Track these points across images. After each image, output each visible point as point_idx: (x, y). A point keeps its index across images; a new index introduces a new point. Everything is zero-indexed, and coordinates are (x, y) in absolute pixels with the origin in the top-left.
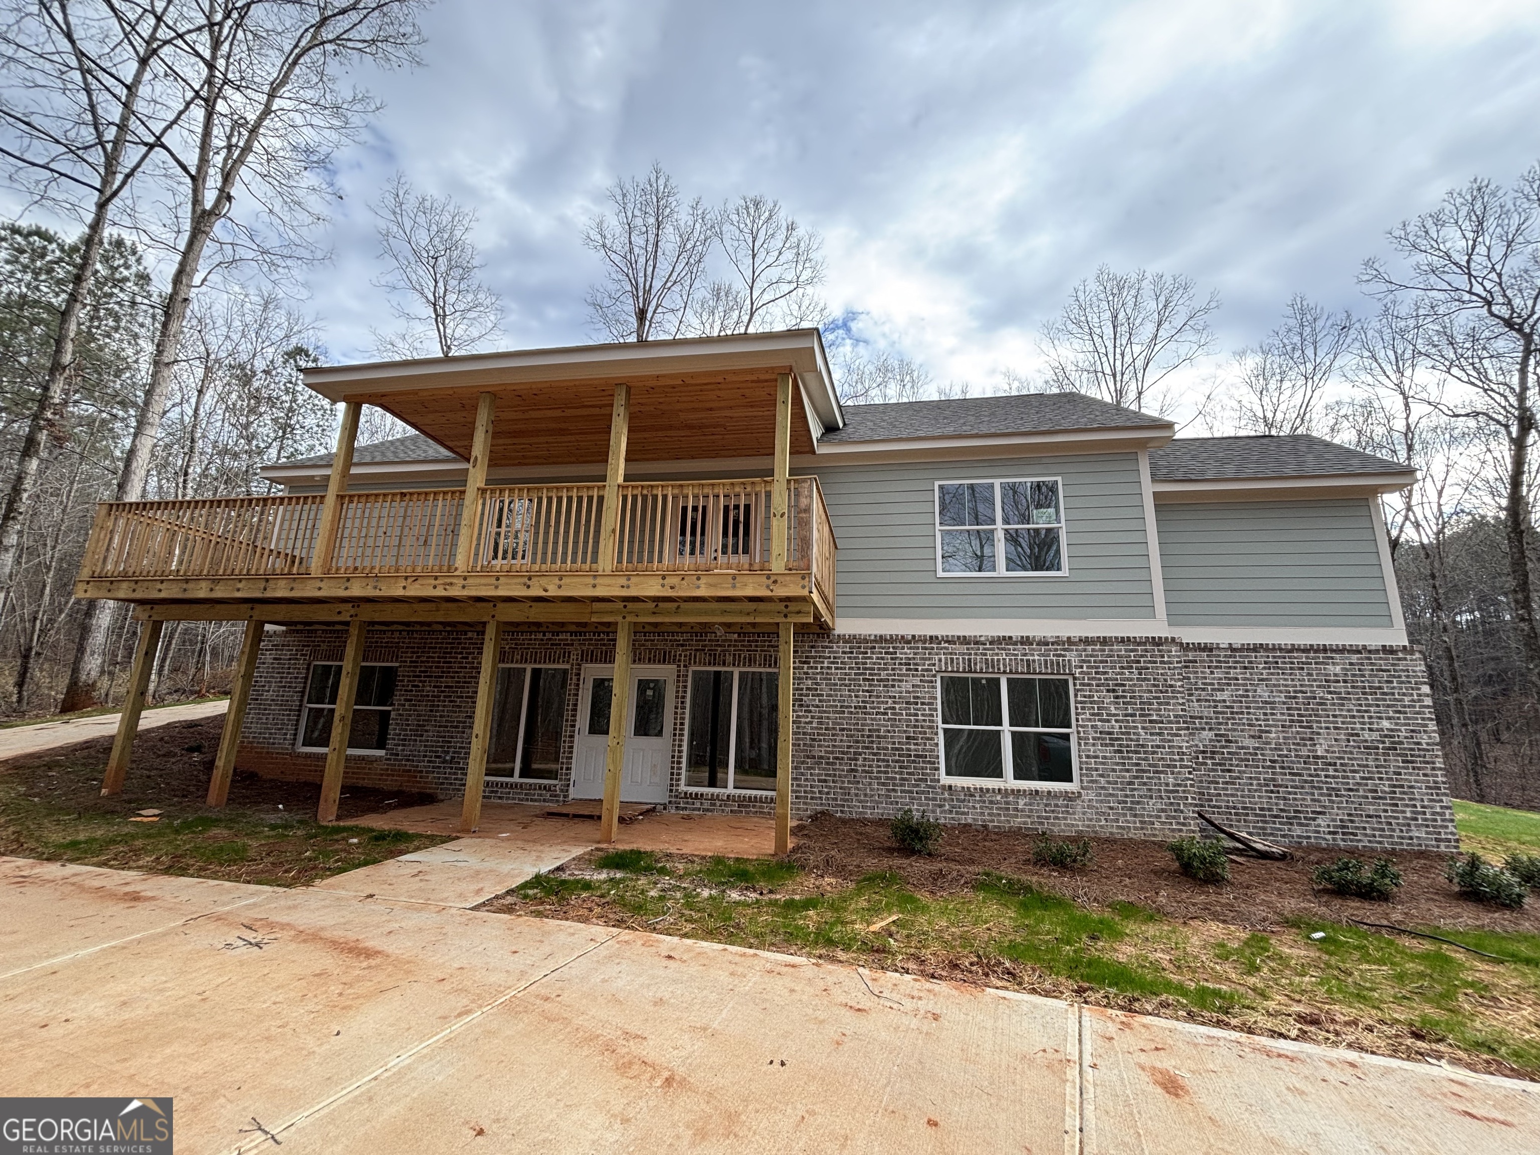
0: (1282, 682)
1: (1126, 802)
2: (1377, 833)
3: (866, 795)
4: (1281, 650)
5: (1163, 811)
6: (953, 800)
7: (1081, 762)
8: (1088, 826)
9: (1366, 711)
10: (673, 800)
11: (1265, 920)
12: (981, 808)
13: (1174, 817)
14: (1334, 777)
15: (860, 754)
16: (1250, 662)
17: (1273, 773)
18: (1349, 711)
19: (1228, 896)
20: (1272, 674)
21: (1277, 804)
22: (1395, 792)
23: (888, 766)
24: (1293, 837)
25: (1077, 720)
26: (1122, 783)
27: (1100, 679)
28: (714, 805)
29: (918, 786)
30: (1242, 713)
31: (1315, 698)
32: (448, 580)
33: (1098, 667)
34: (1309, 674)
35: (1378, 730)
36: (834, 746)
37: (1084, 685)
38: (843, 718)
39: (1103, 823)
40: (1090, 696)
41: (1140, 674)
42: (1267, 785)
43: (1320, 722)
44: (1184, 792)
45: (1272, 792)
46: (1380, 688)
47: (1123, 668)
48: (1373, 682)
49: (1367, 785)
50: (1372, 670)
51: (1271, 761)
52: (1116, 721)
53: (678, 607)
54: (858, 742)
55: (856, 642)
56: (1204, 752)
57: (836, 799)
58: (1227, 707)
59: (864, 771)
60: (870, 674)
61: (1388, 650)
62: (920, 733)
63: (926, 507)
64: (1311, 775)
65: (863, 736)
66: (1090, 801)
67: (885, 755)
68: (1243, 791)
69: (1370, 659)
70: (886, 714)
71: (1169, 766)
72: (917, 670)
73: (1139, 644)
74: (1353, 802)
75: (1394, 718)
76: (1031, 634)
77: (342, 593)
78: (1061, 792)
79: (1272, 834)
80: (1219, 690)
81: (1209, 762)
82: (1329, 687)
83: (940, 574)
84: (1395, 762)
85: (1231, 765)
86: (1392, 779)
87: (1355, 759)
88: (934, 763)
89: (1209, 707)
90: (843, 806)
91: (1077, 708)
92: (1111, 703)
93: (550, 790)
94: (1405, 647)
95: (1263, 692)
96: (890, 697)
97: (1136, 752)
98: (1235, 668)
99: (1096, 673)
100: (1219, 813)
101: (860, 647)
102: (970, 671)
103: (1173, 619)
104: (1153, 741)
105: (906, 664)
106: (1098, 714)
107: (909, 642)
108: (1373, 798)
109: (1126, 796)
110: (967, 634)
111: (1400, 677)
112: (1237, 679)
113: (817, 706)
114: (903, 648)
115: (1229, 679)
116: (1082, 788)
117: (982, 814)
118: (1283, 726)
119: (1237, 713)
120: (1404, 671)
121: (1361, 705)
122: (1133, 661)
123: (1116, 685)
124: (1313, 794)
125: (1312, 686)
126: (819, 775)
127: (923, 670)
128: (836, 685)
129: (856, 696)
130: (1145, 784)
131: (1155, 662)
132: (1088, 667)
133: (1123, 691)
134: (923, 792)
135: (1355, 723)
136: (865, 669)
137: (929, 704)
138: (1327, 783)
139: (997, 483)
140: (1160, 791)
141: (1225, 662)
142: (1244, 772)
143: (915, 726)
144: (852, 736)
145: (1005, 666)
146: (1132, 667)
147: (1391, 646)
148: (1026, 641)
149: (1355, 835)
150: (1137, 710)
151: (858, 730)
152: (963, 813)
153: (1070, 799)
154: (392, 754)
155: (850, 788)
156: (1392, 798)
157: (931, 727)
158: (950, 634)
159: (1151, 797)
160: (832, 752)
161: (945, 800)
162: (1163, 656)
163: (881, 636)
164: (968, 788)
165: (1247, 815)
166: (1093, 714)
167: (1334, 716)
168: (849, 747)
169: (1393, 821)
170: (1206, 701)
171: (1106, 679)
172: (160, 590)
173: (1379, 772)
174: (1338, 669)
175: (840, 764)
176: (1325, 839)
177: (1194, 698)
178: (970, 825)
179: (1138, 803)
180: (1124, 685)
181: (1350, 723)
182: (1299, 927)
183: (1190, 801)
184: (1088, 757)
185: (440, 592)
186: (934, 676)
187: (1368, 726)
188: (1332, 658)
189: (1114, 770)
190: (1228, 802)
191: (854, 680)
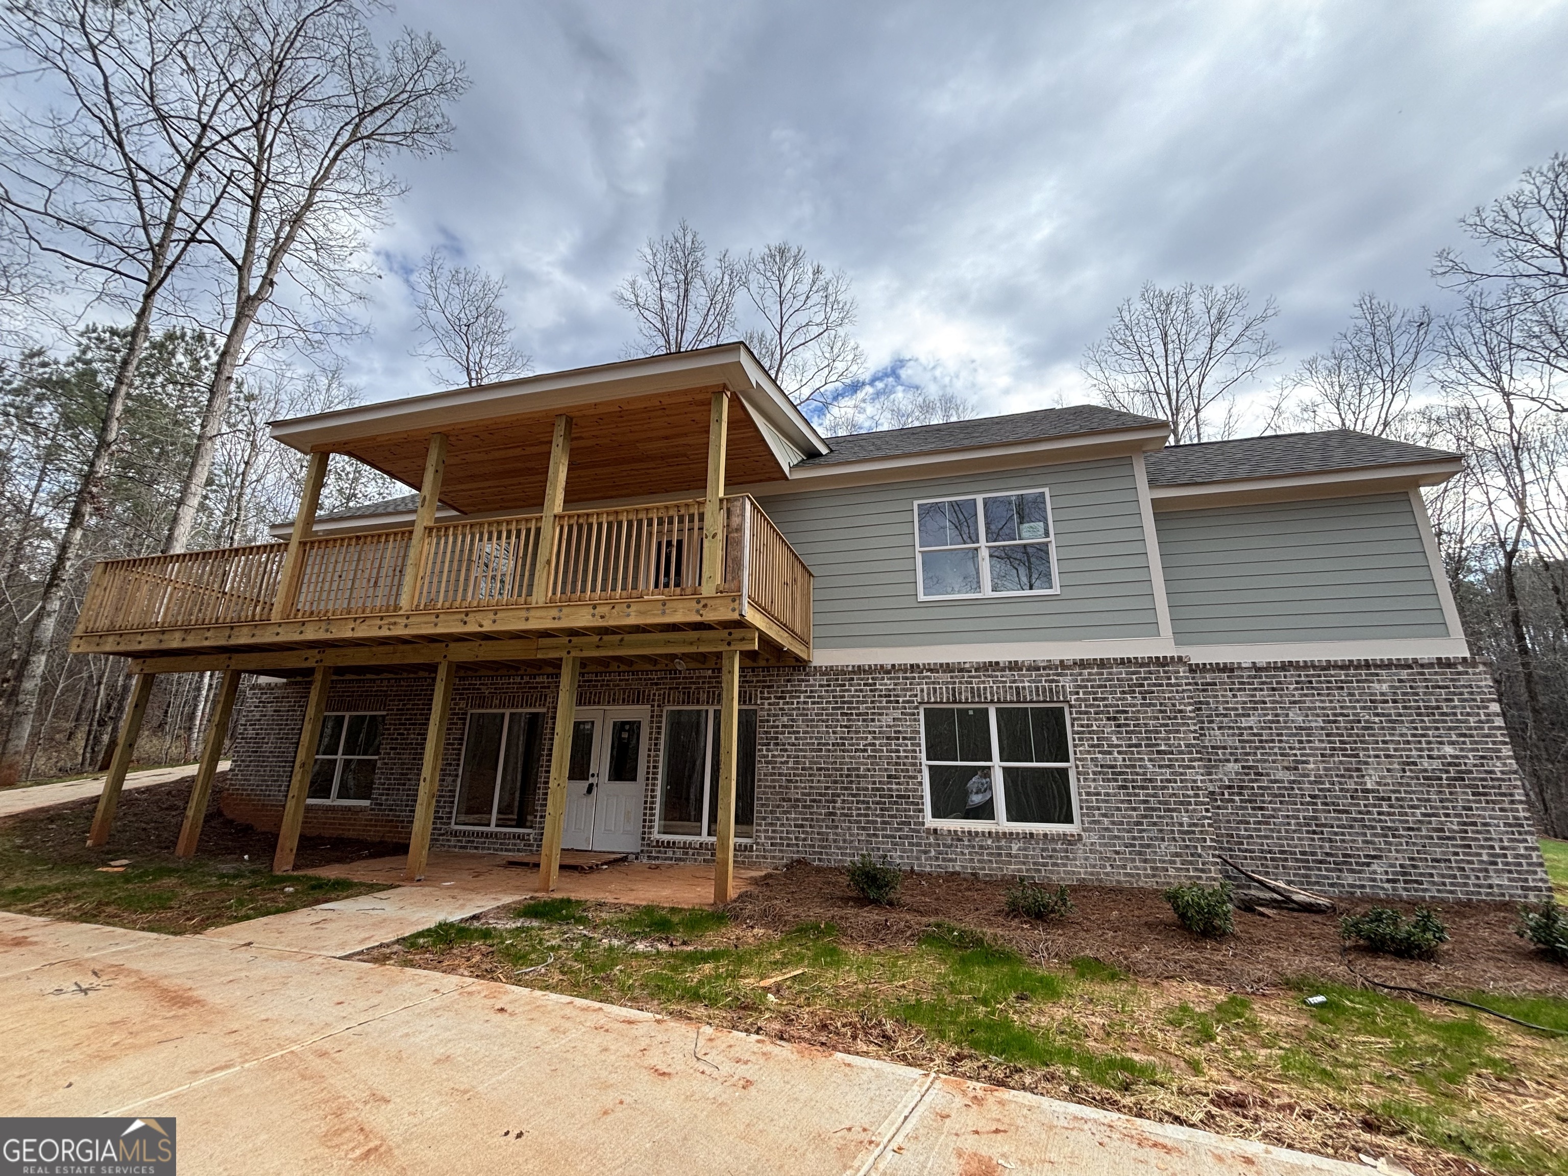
0: (1318, 704)
1: (1134, 846)
2: (1447, 881)
3: (845, 841)
4: (1314, 667)
5: (1177, 855)
6: (939, 845)
7: (1081, 800)
8: (1092, 874)
9: (1423, 736)
10: (645, 848)
11: (1260, 980)
12: (970, 853)
13: (1191, 863)
14: (1389, 814)
15: (839, 796)
16: (1278, 683)
17: (1314, 811)
18: (1401, 735)
19: (1226, 953)
20: (1306, 695)
21: (1321, 847)
22: (1466, 832)
23: (868, 808)
24: (1343, 886)
25: (1075, 753)
26: (1128, 823)
27: (1099, 706)
28: (687, 853)
29: (900, 830)
30: (1273, 741)
31: (1359, 722)
32: (393, 620)
33: (1096, 693)
34: (1350, 694)
35: (1439, 757)
36: (811, 787)
37: (1080, 713)
38: (821, 757)
39: (1109, 869)
40: (1088, 726)
41: (1144, 698)
42: (1309, 825)
43: (1367, 749)
44: (1201, 832)
45: (1314, 832)
46: (1438, 708)
47: (1124, 692)
48: (1429, 701)
49: (1430, 823)
50: (1427, 687)
51: (1310, 796)
52: (1119, 753)
53: (622, 640)
54: (836, 782)
55: (834, 673)
56: (1230, 787)
57: (813, 846)
58: (1255, 735)
59: (843, 815)
60: (849, 708)
61: (1445, 664)
62: (902, 771)
63: (905, 529)
64: (1360, 812)
65: (841, 776)
66: (1092, 844)
67: (865, 796)
68: (1279, 832)
69: (1423, 674)
70: (865, 751)
71: (1182, 803)
72: (897, 702)
73: (1142, 665)
74: (1414, 844)
75: (1458, 743)
76: (1020, 659)
77: (297, 637)
78: (1059, 835)
79: (1317, 883)
80: (1244, 715)
81: (1237, 798)
82: (1376, 708)
83: (922, 597)
84: (1463, 796)
85: (1263, 802)
86: (1460, 816)
87: (1414, 792)
88: (918, 804)
89: (1233, 735)
90: (821, 853)
91: (1074, 740)
92: (1112, 733)
93: (523, 839)
94: (1464, 659)
95: (1296, 717)
96: (870, 732)
97: (1143, 788)
98: (1262, 690)
99: (1094, 699)
100: (1252, 858)
101: (837, 680)
102: (955, 702)
103: (1180, 636)
104: (1162, 774)
105: (886, 696)
106: (1098, 746)
107: (888, 672)
108: (1439, 838)
109: (1134, 838)
110: (950, 661)
111: (1462, 694)
112: (1265, 703)
113: (794, 745)
114: (883, 679)
115: (1255, 702)
116: (1084, 830)
117: (972, 860)
118: (1323, 755)
119: (1266, 741)
120: (1466, 687)
121: (1416, 728)
122: (1135, 685)
123: (1118, 712)
124: (1365, 835)
125: (1355, 708)
126: (795, 819)
127: (904, 702)
128: (813, 720)
129: (834, 733)
130: (1155, 824)
131: (1161, 685)
132: (1084, 693)
133: (1126, 719)
134: (907, 837)
135: (1410, 750)
136: (844, 702)
137: (911, 739)
138: (1380, 821)
139: (980, 499)
140: (1173, 832)
141: (1249, 683)
142: (1280, 810)
143: (897, 764)
144: (830, 776)
145: (992, 694)
146: (1134, 692)
147: (1448, 659)
148: (1014, 666)
149: (1421, 883)
150: (1142, 739)
151: (836, 770)
152: (951, 860)
153: (1070, 843)
154: (376, 804)
155: (828, 834)
156: (1463, 839)
157: (914, 764)
158: (932, 662)
159: (1163, 839)
160: (809, 794)
161: (930, 845)
162: (1169, 678)
163: (859, 666)
164: (955, 831)
165: (1286, 860)
166: (1093, 746)
167: (1384, 742)
168: (827, 788)
169: (1466, 866)
170: (1230, 728)
171: (1106, 706)
172: (140, 642)
173: (1444, 808)
174: (1385, 687)
175: (818, 807)
176: (1383, 888)
177: (1215, 726)
178: (959, 874)
179: (1149, 846)
180: (1126, 712)
181: (1404, 750)
182: (1301, 990)
183: (1208, 843)
184: (1088, 794)
185: (385, 632)
186: (917, 708)
187: (1426, 753)
188: (1377, 675)
189: (1119, 809)
190: (1262, 845)
191: (832, 714)
